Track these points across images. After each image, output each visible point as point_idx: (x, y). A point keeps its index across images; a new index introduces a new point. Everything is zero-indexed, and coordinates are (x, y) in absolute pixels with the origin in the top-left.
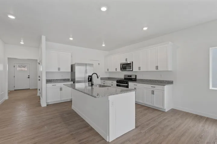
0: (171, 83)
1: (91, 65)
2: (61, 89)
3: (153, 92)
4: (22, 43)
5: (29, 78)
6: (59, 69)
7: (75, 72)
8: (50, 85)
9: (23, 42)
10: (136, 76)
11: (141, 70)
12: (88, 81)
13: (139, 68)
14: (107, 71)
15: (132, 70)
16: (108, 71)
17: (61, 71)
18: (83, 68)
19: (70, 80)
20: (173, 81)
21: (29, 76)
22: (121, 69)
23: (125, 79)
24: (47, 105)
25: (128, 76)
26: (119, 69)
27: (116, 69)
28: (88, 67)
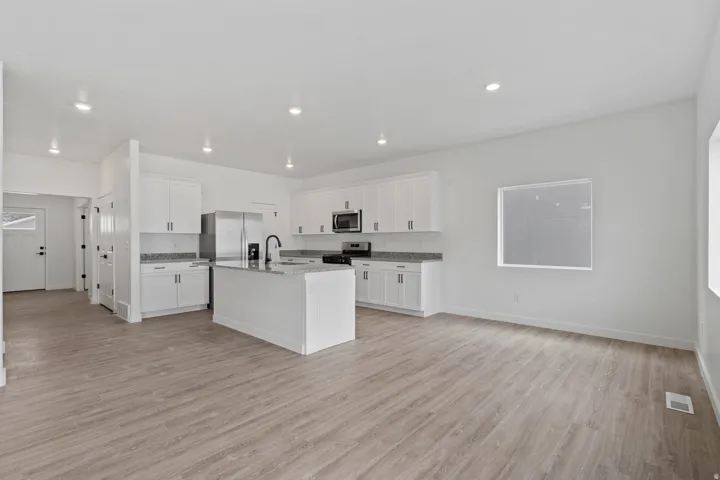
0: (437, 257)
1: (257, 216)
2: (178, 279)
3: (400, 279)
4: (55, 151)
5: (42, 254)
6: (170, 226)
7: (213, 237)
8: (150, 267)
9: (57, 149)
10: (370, 244)
11: (381, 230)
12: (250, 259)
13: (376, 225)
14: (298, 233)
15: (361, 231)
16: (300, 231)
17: (175, 231)
18: (235, 225)
19: (198, 255)
20: (441, 254)
21: (42, 248)
22: (334, 227)
23: (344, 252)
24: (143, 320)
25: (352, 246)
26: (329, 229)
27: (322, 227)
28: (249, 223)
